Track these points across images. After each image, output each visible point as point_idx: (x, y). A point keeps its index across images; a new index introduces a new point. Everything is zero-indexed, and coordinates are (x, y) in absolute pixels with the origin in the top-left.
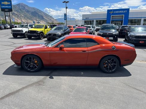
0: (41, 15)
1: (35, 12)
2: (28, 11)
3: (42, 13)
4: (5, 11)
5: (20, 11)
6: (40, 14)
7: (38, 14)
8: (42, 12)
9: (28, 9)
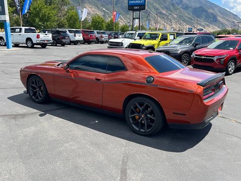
0: (212, 14)
1: (200, 7)
2: (186, 8)
3: (215, 8)
4: (134, 10)
5: (171, 7)
6: (210, 11)
7: (206, 11)
8: (216, 6)
9: (187, 3)
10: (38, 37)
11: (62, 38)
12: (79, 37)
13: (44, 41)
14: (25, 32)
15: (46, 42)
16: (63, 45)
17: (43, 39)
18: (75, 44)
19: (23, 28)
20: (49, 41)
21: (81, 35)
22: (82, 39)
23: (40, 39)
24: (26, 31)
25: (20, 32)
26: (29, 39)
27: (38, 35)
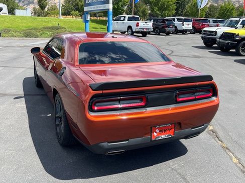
10: (137, 25)
11: (166, 27)
12: (188, 26)
13: (143, 29)
14: (128, 21)
15: (145, 30)
16: (168, 34)
17: (142, 27)
18: (184, 34)
19: (127, 16)
20: (149, 29)
21: (191, 23)
22: (192, 28)
23: (139, 27)
24: (130, 19)
25: (124, 20)
26: (130, 27)
27: (138, 23)
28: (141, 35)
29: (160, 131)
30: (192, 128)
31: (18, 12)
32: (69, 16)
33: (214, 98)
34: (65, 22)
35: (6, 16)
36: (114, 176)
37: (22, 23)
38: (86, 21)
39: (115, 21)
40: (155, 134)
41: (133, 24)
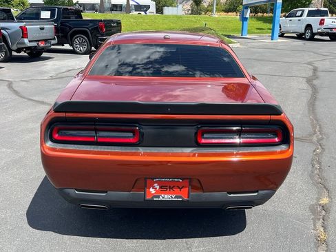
10: (322, 23)
13: (331, 29)
14: (307, 16)
17: (330, 26)
19: (307, 10)
23: (323, 26)
25: (301, 16)
26: (309, 27)
27: (323, 20)
28: (328, 38)
29: (161, 187)
30: (230, 193)
31: (167, 10)
32: (232, 13)
33: (284, 147)
34: (218, 21)
35: (154, 15)
36: (98, 240)
37: (163, 24)
38: (244, 19)
39: (287, 17)
40: (152, 191)
41: (314, 21)
